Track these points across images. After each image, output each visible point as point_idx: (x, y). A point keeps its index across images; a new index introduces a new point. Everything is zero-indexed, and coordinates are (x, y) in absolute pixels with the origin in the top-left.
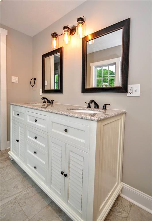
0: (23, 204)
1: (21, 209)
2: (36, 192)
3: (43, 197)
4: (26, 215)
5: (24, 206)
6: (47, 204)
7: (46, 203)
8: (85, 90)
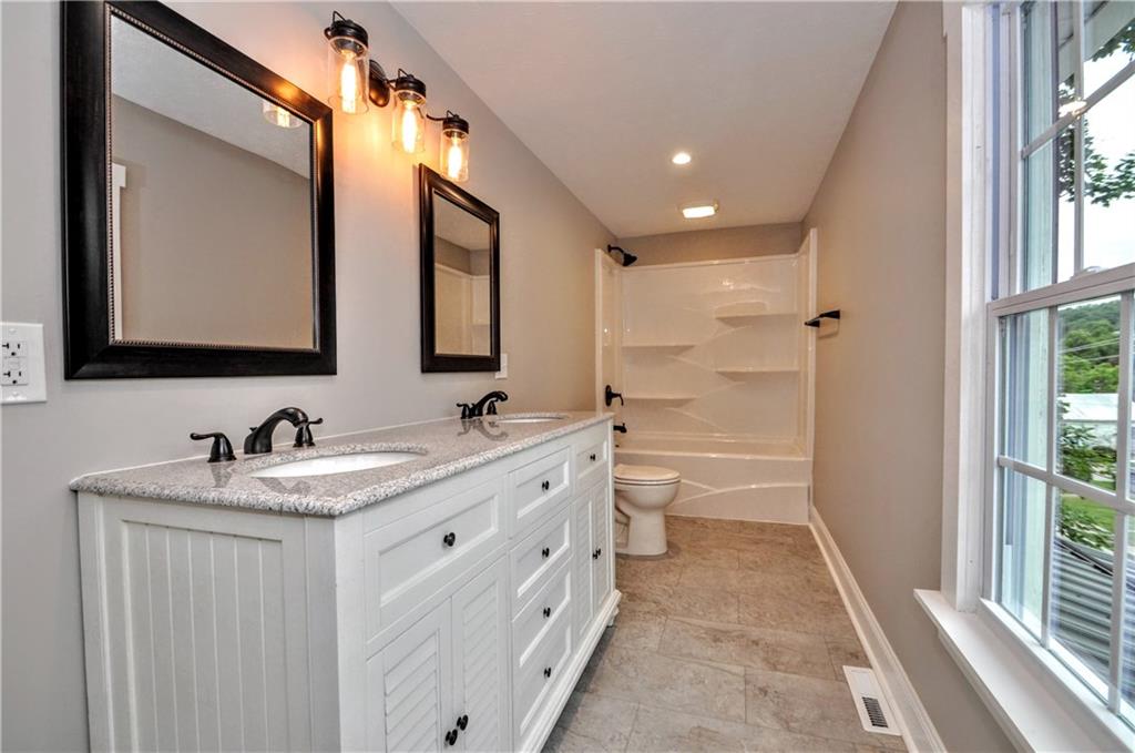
0: (619, 740)
1: (633, 734)
2: (565, 738)
3: (574, 713)
4: (637, 717)
5: (621, 734)
6: (586, 696)
7: (585, 698)
8: (433, 363)
